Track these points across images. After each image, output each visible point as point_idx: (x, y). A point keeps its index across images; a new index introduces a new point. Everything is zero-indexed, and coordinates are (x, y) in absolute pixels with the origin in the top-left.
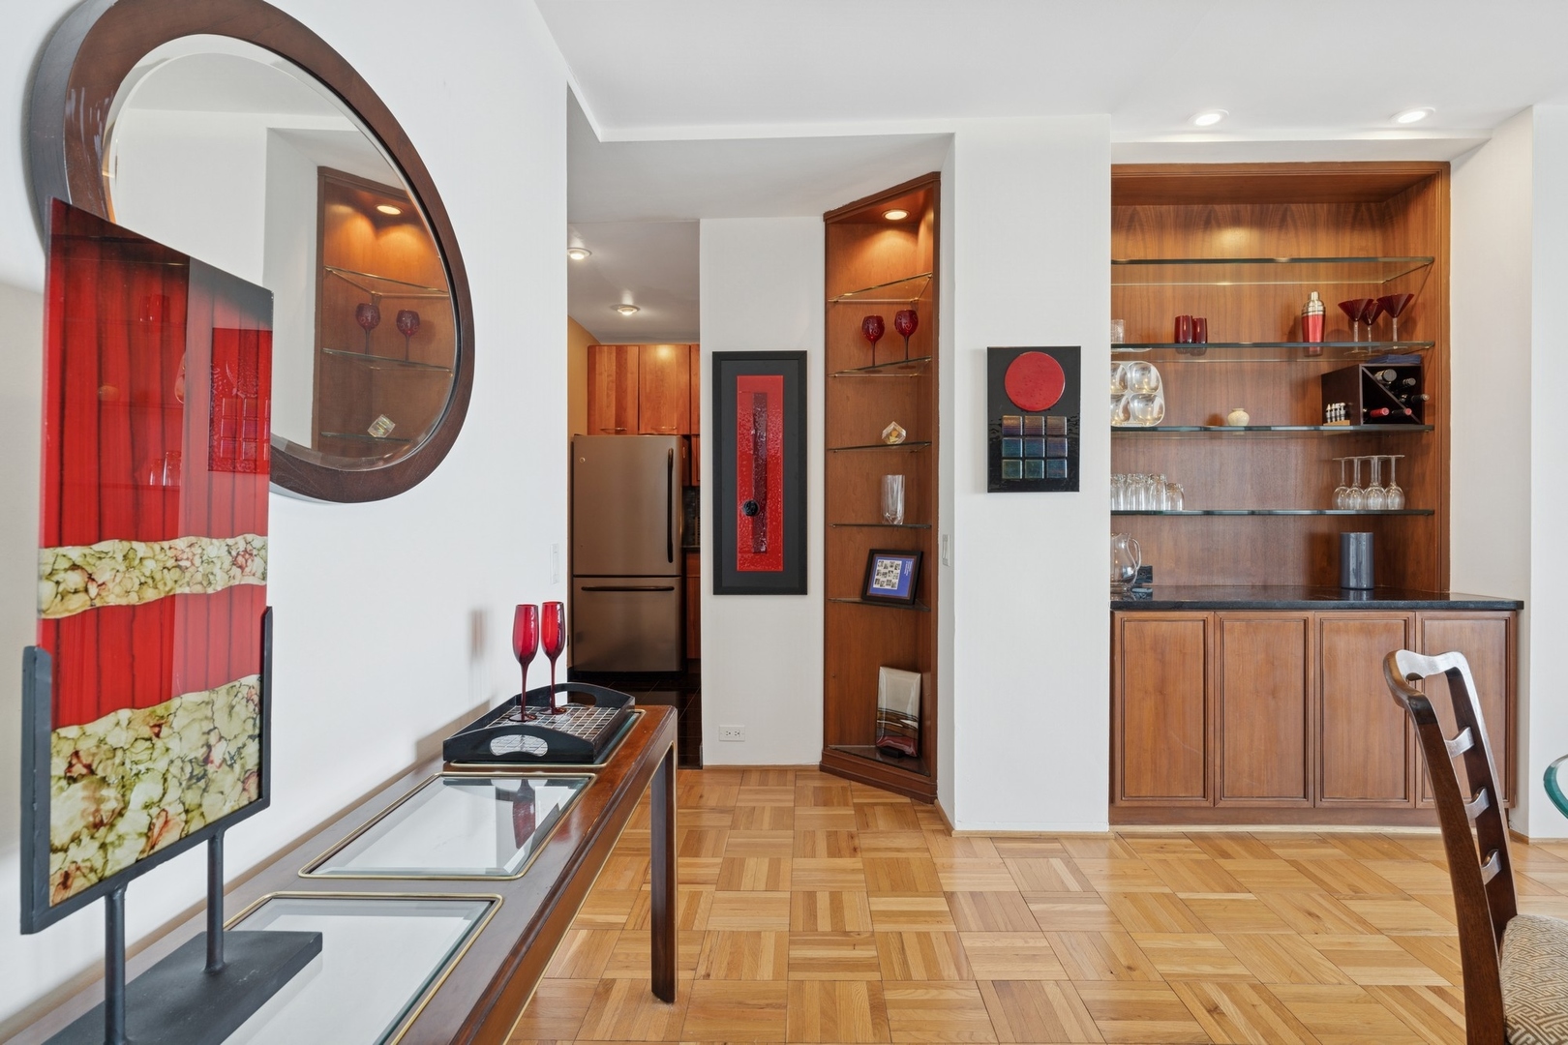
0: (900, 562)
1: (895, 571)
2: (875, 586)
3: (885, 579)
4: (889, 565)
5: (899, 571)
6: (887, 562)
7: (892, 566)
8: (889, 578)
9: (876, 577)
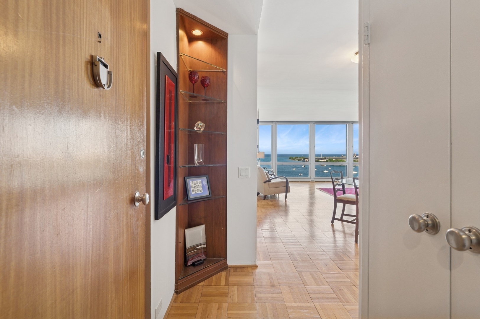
0: (200, 181)
1: (199, 185)
2: (193, 193)
3: (196, 189)
4: (196, 183)
5: (201, 185)
6: (195, 182)
7: (197, 183)
8: (198, 188)
9: (192, 189)
